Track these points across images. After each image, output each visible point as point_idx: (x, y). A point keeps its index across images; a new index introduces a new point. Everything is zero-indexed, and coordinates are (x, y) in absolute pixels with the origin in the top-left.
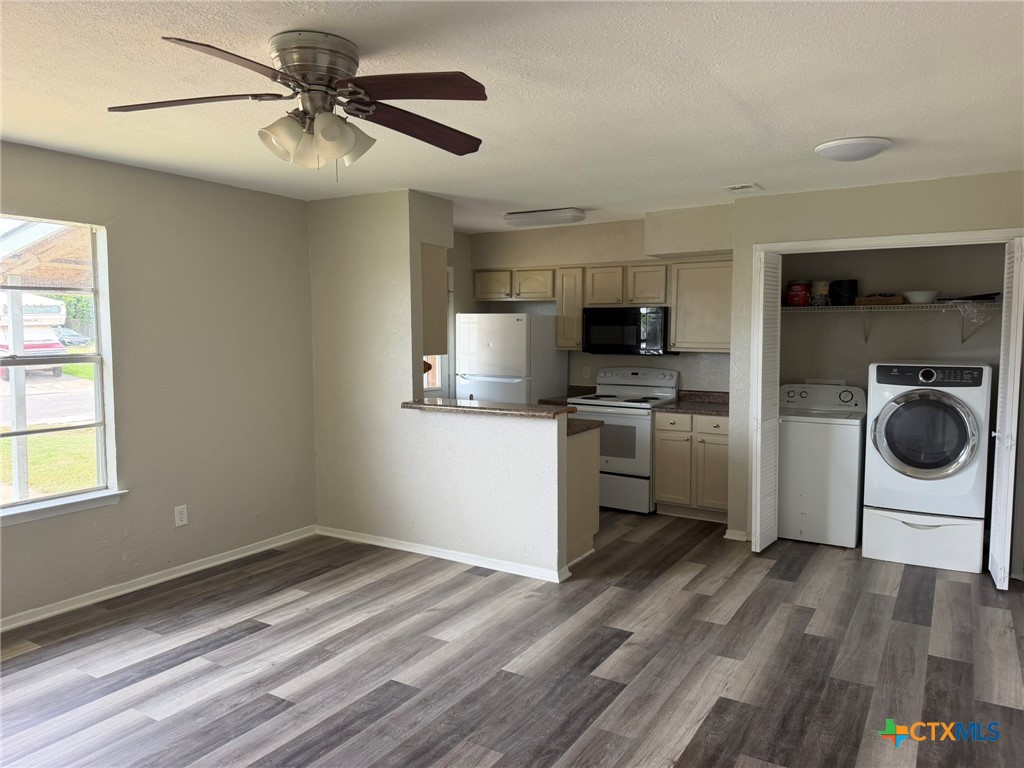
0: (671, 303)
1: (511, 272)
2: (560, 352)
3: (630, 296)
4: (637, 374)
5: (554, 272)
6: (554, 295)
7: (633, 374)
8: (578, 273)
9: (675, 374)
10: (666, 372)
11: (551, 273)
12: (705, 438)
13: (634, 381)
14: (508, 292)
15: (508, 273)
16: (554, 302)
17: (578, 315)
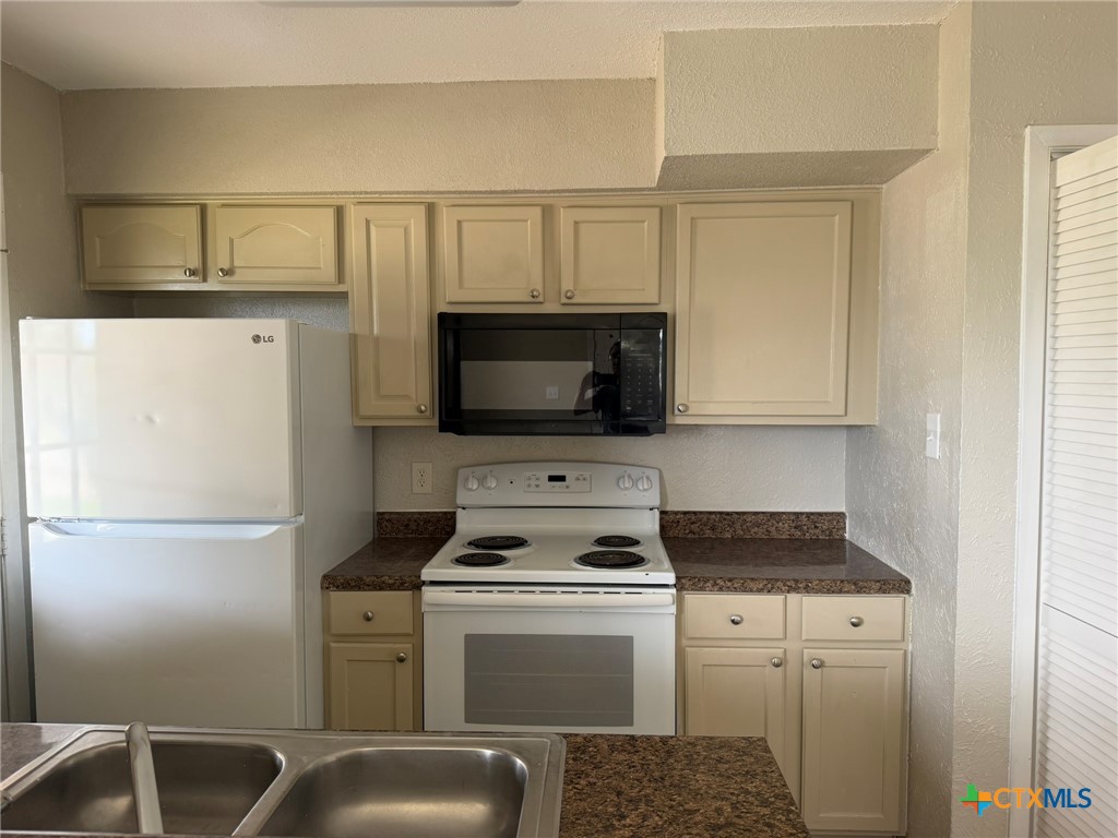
0: (677, 304)
1: (203, 209)
2: (359, 429)
3: (567, 284)
4: (562, 479)
5: (340, 213)
6: (341, 277)
7: (552, 479)
8: (416, 221)
9: (654, 476)
10: (635, 472)
11: (330, 214)
12: (822, 654)
13: (556, 493)
14: (195, 263)
15: (194, 213)
16: (344, 296)
17: (418, 333)
